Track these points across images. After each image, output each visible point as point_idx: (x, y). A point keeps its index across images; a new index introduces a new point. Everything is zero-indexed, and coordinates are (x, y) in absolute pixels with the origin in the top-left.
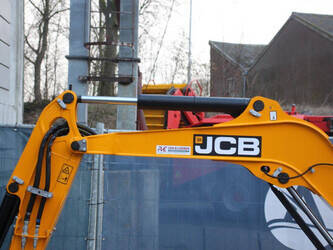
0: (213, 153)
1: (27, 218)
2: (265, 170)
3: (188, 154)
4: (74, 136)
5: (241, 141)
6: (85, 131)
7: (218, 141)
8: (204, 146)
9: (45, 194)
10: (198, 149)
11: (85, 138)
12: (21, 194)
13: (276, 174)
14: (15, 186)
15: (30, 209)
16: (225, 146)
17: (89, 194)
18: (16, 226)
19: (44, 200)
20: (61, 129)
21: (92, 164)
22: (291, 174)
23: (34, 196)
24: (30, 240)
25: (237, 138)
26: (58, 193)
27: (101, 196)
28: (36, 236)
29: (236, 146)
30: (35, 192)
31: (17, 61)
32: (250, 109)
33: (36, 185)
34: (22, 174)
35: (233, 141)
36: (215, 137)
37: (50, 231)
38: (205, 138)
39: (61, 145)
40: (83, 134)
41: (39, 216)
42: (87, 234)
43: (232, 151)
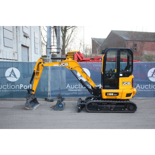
0: (62, 65)
1: (36, 75)
2: (69, 67)
3: (58, 66)
4: (42, 63)
5: (66, 64)
6: (44, 63)
7: (62, 64)
8: (60, 64)
9: (38, 72)
10: (60, 65)
11: (44, 64)
12: (35, 72)
13: (70, 68)
14: (34, 71)
15: (37, 74)
16: (63, 64)
17: (48, 73)
18: (35, 76)
19: (38, 73)
20: (41, 63)
21: (48, 68)
22: (73, 68)
23: (37, 72)
24: (37, 78)
25: (65, 63)
26: (41, 71)
27: (50, 73)
28: (38, 78)
29: (65, 64)
30: (37, 71)
31: (40, 47)
32: (67, 59)
33: (37, 70)
34: (35, 69)
35: (64, 64)
36: (62, 63)
37: (39, 77)
38: (60, 63)
39: (40, 65)
40: (43, 63)
41: (38, 75)
42: (48, 79)
43: (64, 65)
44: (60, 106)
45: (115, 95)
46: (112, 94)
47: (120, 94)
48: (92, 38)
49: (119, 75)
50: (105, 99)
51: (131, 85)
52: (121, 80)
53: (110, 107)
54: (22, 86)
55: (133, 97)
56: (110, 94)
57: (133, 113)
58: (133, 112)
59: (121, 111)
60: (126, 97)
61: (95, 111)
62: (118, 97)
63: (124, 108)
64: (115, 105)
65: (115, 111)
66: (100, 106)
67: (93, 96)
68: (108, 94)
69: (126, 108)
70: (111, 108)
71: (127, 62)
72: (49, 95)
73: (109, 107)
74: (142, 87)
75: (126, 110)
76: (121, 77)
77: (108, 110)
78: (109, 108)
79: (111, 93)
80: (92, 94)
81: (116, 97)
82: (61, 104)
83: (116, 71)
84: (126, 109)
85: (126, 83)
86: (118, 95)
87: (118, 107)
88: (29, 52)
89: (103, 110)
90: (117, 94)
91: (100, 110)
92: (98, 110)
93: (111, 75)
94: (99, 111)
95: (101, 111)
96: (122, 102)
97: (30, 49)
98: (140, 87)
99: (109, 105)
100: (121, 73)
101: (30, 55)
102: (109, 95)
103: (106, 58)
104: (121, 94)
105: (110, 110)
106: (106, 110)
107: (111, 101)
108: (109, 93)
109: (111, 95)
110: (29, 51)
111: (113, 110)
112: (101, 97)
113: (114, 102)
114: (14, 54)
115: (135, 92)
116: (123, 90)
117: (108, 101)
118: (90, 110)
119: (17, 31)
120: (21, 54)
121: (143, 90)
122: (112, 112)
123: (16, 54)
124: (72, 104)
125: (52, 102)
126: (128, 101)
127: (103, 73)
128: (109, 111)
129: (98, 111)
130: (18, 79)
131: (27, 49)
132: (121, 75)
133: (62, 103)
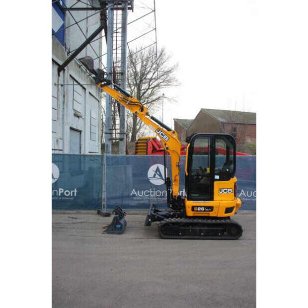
44: (118, 226)
45: (207, 210)
46: (203, 209)
47: (215, 210)
48: (174, 119)
49: (214, 177)
50: (190, 217)
51: (233, 193)
52: (217, 185)
53: (199, 229)
54: (61, 191)
55: (236, 213)
56: (199, 209)
57: (236, 241)
58: (237, 238)
59: (217, 236)
60: (225, 213)
61: (175, 237)
62: (212, 214)
63: (222, 232)
64: (207, 227)
65: (206, 237)
66: (184, 228)
67: (172, 210)
68: (195, 209)
69: (225, 231)
70: (201, 231)
71: (225, 156)
72: (104, 205)
73: (197, 229)
74: (249, 194)
75: (226, 235)
76: (217, 180)
77: (196, 235)
78: (198, 231)
79: (201, 207)
80: (170, 207)
81: (209, 213)
82: (120, 224)
83: (208, 170)
84: (225, 233)
85: (225, 191)
86: (212, 210)
87: (213, 229)
88: (81, 138)
89: (187, 235)
90: (211, 208)
91: (183, 235)
92: (179, 235)
93: (200, 177)
94: (182, 237)
95: (184, 237)
96: (218, 221)
97: (83, 133)
98: (246, 195)
99: (198, 226)
100: (217, 175)
101: (83, 143)
102: (198, 211)
103: (193, 148)
104: (217, 209)
105: (199, 235)
106: (192, 235)
107: (200, 221)
108: (198, 207)
109: (201, 211)
110: (81, 136)
111: (204, 235)
112: (185, 212)
113: (205, 221)
114: (57, 141)
115: (239, 204)
116: (221, 202)
117: (195, 221)
118: (165, 234)
119: (64, 109)
120: (68, 140)
121: (250, 199)
122: (203, 238)
123: (61, 142)
124: (139, 221)
125: (107, 218)
126: (228, 221)
127: (187, 174)
128: (197, 237)
129: (179, 237)
130: (56, 180)
131: (79, 133)
132: (217, 177)
133: (122, 222)
